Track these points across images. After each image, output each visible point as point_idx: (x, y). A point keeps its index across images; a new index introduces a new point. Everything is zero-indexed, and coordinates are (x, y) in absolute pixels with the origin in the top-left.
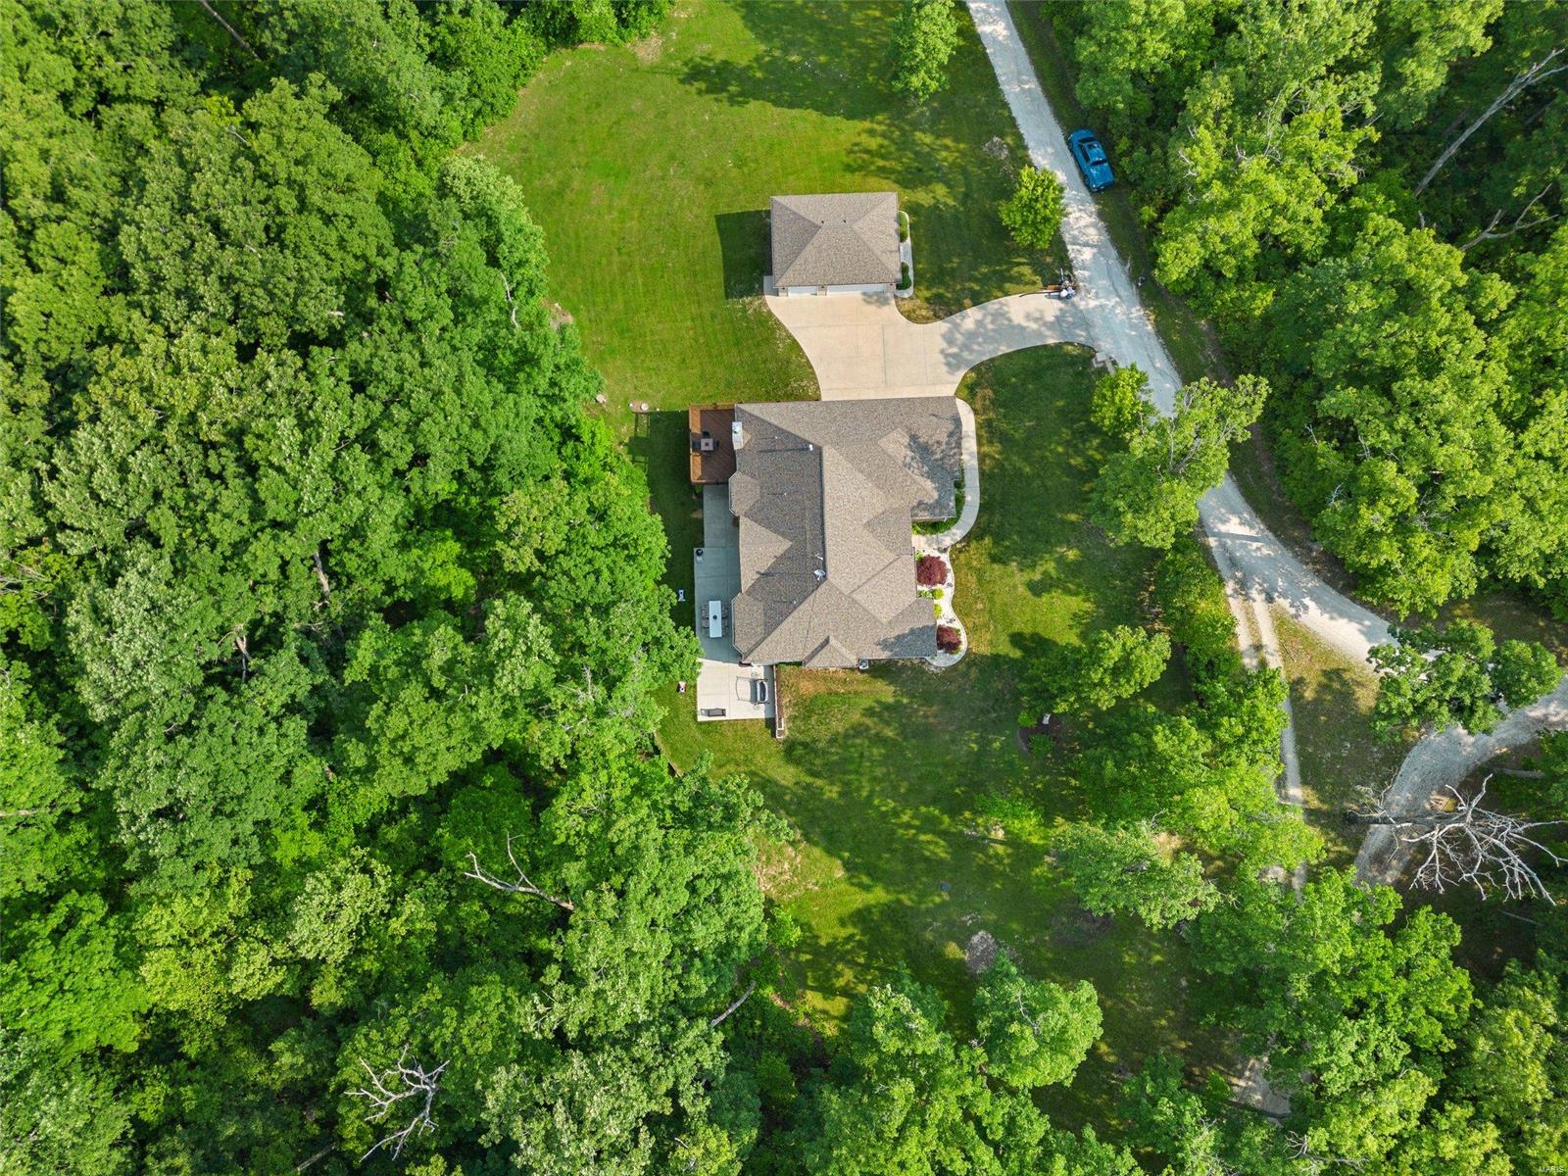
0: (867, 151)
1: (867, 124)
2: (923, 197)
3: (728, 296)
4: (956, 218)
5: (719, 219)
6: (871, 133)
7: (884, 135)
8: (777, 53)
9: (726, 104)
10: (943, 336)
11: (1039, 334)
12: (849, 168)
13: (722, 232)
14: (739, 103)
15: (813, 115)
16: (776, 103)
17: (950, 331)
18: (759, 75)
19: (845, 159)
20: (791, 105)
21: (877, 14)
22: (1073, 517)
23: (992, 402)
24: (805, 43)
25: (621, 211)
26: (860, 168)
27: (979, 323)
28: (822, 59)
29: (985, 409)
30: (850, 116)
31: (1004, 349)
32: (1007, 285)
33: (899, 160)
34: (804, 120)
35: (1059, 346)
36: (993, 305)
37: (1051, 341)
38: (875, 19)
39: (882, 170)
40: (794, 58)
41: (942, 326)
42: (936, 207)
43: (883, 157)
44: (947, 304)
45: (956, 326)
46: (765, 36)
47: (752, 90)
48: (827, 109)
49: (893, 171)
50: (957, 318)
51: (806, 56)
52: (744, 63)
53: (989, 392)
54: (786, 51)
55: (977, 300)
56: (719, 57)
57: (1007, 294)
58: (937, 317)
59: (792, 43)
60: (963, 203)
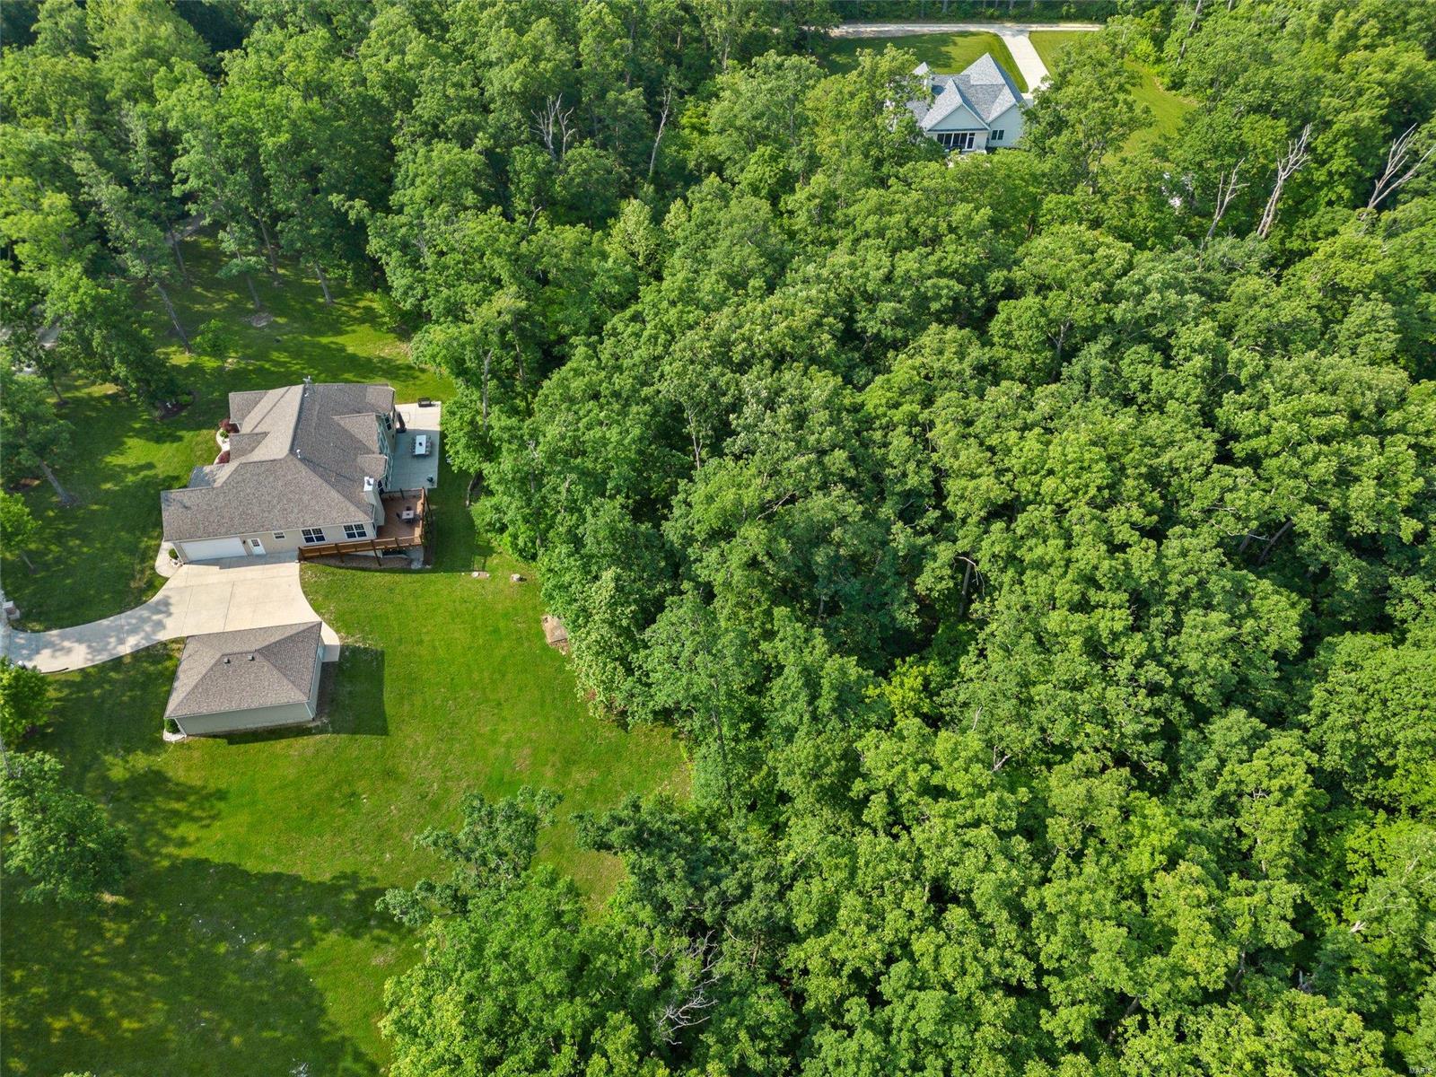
0: (195, 820)
1: (186, 853)
2: (141, 761)
3: (382, 653)
4: (109, 742)
5: (384, 731)
6: (183, 843)
7: (166, 840)
8: (283, 954)
9: (363, 874)
10: (164, 627)
11: (63, 638)
12: (221, 795)
13: (381, 715)
14: (344, 876)
15: (250, 865)
16: (295, 880)
17: (154, 632)
18: (313, 920)
19: (221, 805)
20: (277, 877)
21: (126, 1024)
22: (95, 507)
23: (133, 577)
24: (240, 971)
25: (494, 742)
26: (208, 797)
27: (121, 642)
28: (222, 948)
29: (142, 572)
30: (200, 865)
31: (105, 622)
32: (78, 679)
33: (158, 810)
34: (262, 857)
35: (48, 629)
36: (102, 658)
37: (55, 632)
38: (130, 1015)
39: (181, 797)
40: (260, 948)
41: (163, 636)
42: (128, 751)
43: (176, 813)
44: (149, 656)
45: (147, 637)
46: (296, 980)
47: (324, 896)
48: (231, 873)
49: (169, 795)
50: (145, 644)
51: (244, 952)
52: (332, 936)
53: (133, 585)
54: (270, 959)
55: (117, 663)
56: (362, 944)
57: (82, 670)
58: (164, 644)
59: (259, 973)
60: (96, 758)
